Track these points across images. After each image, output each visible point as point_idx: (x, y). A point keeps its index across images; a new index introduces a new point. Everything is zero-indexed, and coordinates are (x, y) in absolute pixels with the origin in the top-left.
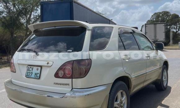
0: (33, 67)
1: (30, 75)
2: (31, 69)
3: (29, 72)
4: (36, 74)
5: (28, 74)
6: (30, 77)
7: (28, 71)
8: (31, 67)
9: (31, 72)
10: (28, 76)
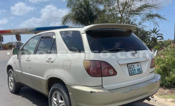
0: (133, 64)
1: (134, 72)
2: (132, 67)
3: (132, 69)
4: (138, 70)
5: (131, 72)
6: (134, 73)
7: (130, 69)
8: (132, 65)
9: (133, 69)
10: (132, 74)
